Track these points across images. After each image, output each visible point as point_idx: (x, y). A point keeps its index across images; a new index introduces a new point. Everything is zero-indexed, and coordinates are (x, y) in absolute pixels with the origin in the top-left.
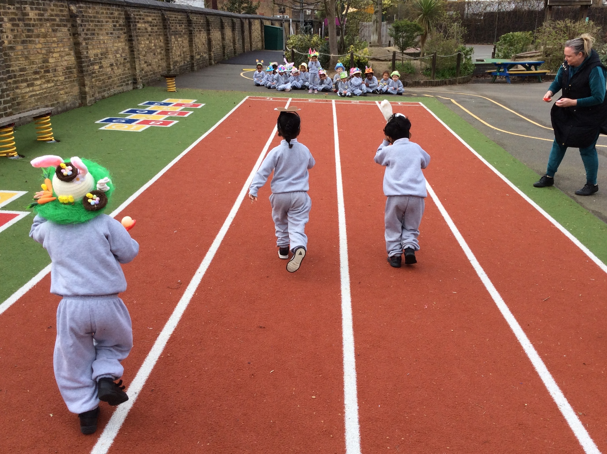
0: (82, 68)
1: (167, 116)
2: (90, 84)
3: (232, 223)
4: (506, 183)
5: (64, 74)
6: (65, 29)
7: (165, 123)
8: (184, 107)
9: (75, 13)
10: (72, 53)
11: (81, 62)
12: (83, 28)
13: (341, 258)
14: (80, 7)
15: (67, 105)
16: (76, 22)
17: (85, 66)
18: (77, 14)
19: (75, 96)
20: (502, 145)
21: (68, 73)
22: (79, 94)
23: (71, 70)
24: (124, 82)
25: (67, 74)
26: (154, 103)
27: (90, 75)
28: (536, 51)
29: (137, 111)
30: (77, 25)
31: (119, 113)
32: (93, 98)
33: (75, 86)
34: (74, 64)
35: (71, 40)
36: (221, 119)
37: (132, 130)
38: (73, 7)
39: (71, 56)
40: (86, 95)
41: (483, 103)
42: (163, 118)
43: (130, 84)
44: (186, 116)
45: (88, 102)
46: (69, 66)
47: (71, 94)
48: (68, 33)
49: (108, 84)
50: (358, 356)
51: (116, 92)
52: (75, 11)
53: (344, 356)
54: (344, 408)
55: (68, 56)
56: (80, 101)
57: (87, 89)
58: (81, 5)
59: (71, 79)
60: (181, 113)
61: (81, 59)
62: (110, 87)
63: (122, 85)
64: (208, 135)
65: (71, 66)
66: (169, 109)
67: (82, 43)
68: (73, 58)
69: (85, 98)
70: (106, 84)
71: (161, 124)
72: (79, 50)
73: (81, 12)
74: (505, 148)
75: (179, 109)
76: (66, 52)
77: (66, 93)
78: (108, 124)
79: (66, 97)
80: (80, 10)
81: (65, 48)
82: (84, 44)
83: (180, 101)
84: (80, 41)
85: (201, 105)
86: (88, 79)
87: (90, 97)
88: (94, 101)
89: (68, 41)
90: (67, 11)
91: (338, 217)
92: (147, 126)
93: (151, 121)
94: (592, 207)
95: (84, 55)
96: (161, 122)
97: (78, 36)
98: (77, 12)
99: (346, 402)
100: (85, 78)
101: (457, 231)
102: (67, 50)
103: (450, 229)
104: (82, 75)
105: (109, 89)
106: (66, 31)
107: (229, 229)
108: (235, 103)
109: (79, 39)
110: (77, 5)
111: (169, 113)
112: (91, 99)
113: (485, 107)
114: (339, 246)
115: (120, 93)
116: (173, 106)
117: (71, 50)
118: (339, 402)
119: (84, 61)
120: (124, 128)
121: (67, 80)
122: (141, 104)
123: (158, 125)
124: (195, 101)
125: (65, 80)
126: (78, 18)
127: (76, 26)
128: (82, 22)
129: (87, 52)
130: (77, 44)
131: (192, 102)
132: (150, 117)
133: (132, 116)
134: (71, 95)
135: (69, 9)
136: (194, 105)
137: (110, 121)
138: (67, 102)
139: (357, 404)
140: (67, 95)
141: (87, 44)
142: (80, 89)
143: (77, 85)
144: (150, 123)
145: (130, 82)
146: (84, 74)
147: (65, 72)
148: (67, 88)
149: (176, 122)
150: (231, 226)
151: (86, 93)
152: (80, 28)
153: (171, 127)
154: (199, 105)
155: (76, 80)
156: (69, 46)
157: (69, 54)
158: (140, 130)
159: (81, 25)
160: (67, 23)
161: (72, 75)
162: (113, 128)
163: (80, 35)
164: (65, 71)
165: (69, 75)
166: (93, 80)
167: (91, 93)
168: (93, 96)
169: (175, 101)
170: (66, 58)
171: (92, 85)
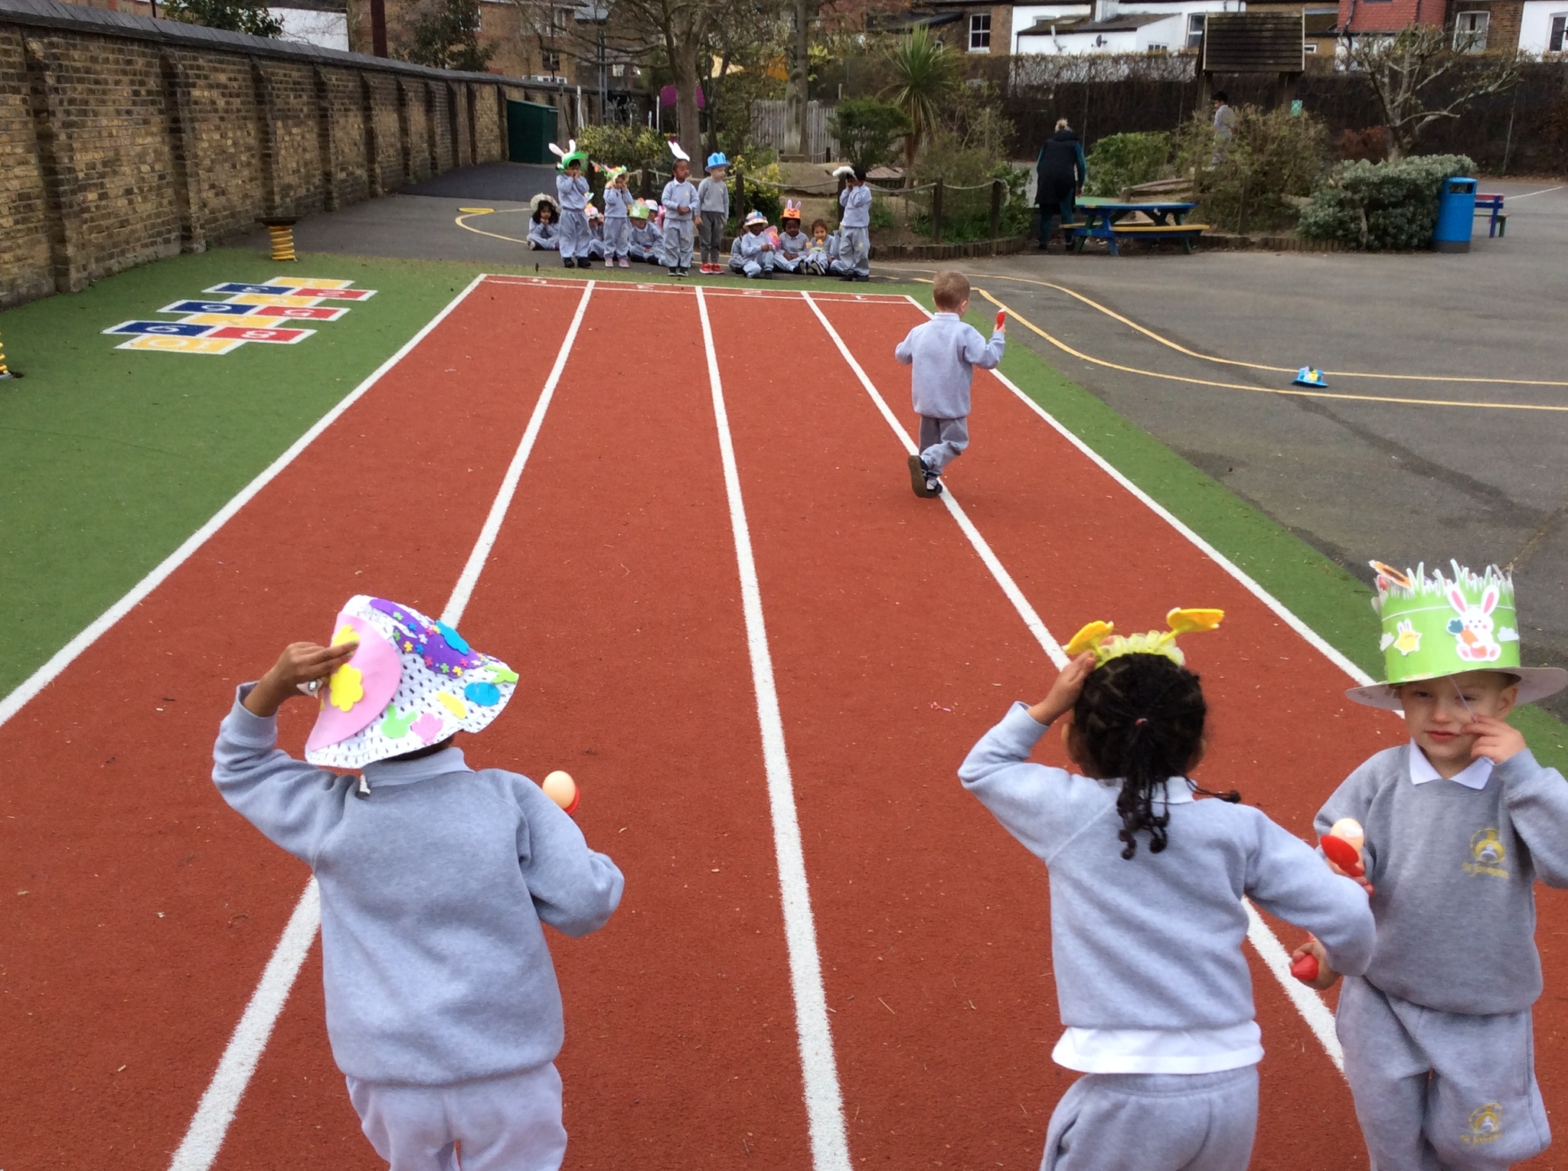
0: (59, 197)
1: (282, 319)
2: (77, 240)
3: (489, 554)
4: (1105, 473)
5: (13, 211)
6: (15, 100)
7: (280, 335)
8: (325, 298)
9: (41, 59)
10: (33, 159)
11: (57, 183)
12: (60, 96)
13: (747, 622)
14: (52, 45)
15: (20, 290)
16: (45, 82)
17: (65, 192)
18: (47, 62)
19: (41, 267)
20: (1099, 393)
21: (22, 210)
22: (49, 261)
23: (29, 202)
24: (159, 234)
25: (20, 213)
26: (245, 287)
27: (78, 215)
28: (1179, 180)
29: (205, 307)
30: (47, 89)
31: (159, 311)
32: (85, 274)
33: (39, 242)
34: (37, 187)
35: (31, 126)
36: (423, 327)
37: (202, 350)
38: (35, 45)
39: (30, 167)
40: (68, 265)
41: (1055, 300)
42: (274, 322)
43: (174, 240)
44: (333, 318)
45: (72, 282)
46: (25, 191)
47: (30, 261)
48: (23, 109)
49: (122, 238)
50: (800, 800)
51: (139, 260)
52: (40, 55)
53: (772, 800)
54: (779, 886)
55: (23, 168)
56: (51, 281)
57: (70, 251)
58: (55, 39)
59: (30, 225)
60: (317, 313)
61: (56, 173)
62: (125, 246)
63: (153, 244)
64: (397, 365)
65: (30, 190)
66: (285, 301)
67: (57, 135)
68: (36, 173)
69: (66, 273)
70: (116, 239)
71: (272, 338)
72: (51, 152)
73: (56, 57)
74: (1103, 400)
75: (312, 302)
76: (18, 157)
77: (19, 260)
78: (137, 336)
79: (16, 270)
80: (54, 51)
81: (16, 147)
82: (63, 137)
83: (311, 283)
84: (54, 130)
85: (364, 293)
86: (73, 226)
87: (78, 271)
88: (88, 282)
89: (23, 128)
90: (19, 53)
91: (734, 542)
92: (236, 343)
93: (244, 330)
94: (1293, 521)
95: (62, 166)
96: (274, 333)
97: (48, 115)
98: (46, 57)
99: (782, 876)
100: (67, 223)
101: (1001, 568)
102: (19, 150)
103: (986, 566)
104: (58, 216)
105: (123, 253)
106: (18, 102)
107: (485, 567)
108: (452, 290)
109: (51, 125)
110: (46, 41)
111: (288, 312)
112: (79, 275)
113: (1060, 308)
114: (741, 601)
115: (149, 262)
116: (294, 294)
117: (29, 152)
118: (768, 877)
119: (63, 179)
120: (178, 346)
121: (19, 227)
122: (210, 290)
123: (263, 339)
124: (349, 283)
125: (14, 228)
126: (48, 73)
127: (43, 93)
128: (58, 80)
129: (71, 159)
130: (45, 137)
131: (342, 285)
132: (241, 320)
133: (193, 319)
134: (30, 265)
135: (26, 50)
136: (348, 294)
137: (140, 328)
138: (20, 281)
139: (805, 880)
140: (21, 263)
141: (70, 137)
142: (52, 249)
143: (43, 240)
144: (244, 336)
145: (173, 236)
146: (64, 211)
147: (15, 208)
148: (19, 246)
149: (308, 333)
150: (488, 560)
151: (66, 261)
152: (52, 96)
153: (298, 343)
154: (362, 294)
155: (42, 227)
156: (24, 141)
157: (23, 163)
158: (222, 351)
159: (56, 90)
160: (20, 84)
161: (31, 214)
162: (151, 346)
163: (54, 114)
164: (15, 204)
165: (26, 215)
166: (85, 227)
167: (81, 261)
168: (85, 268)
169: (298, 283)
170: (18, 171)
171: (83, 241)
